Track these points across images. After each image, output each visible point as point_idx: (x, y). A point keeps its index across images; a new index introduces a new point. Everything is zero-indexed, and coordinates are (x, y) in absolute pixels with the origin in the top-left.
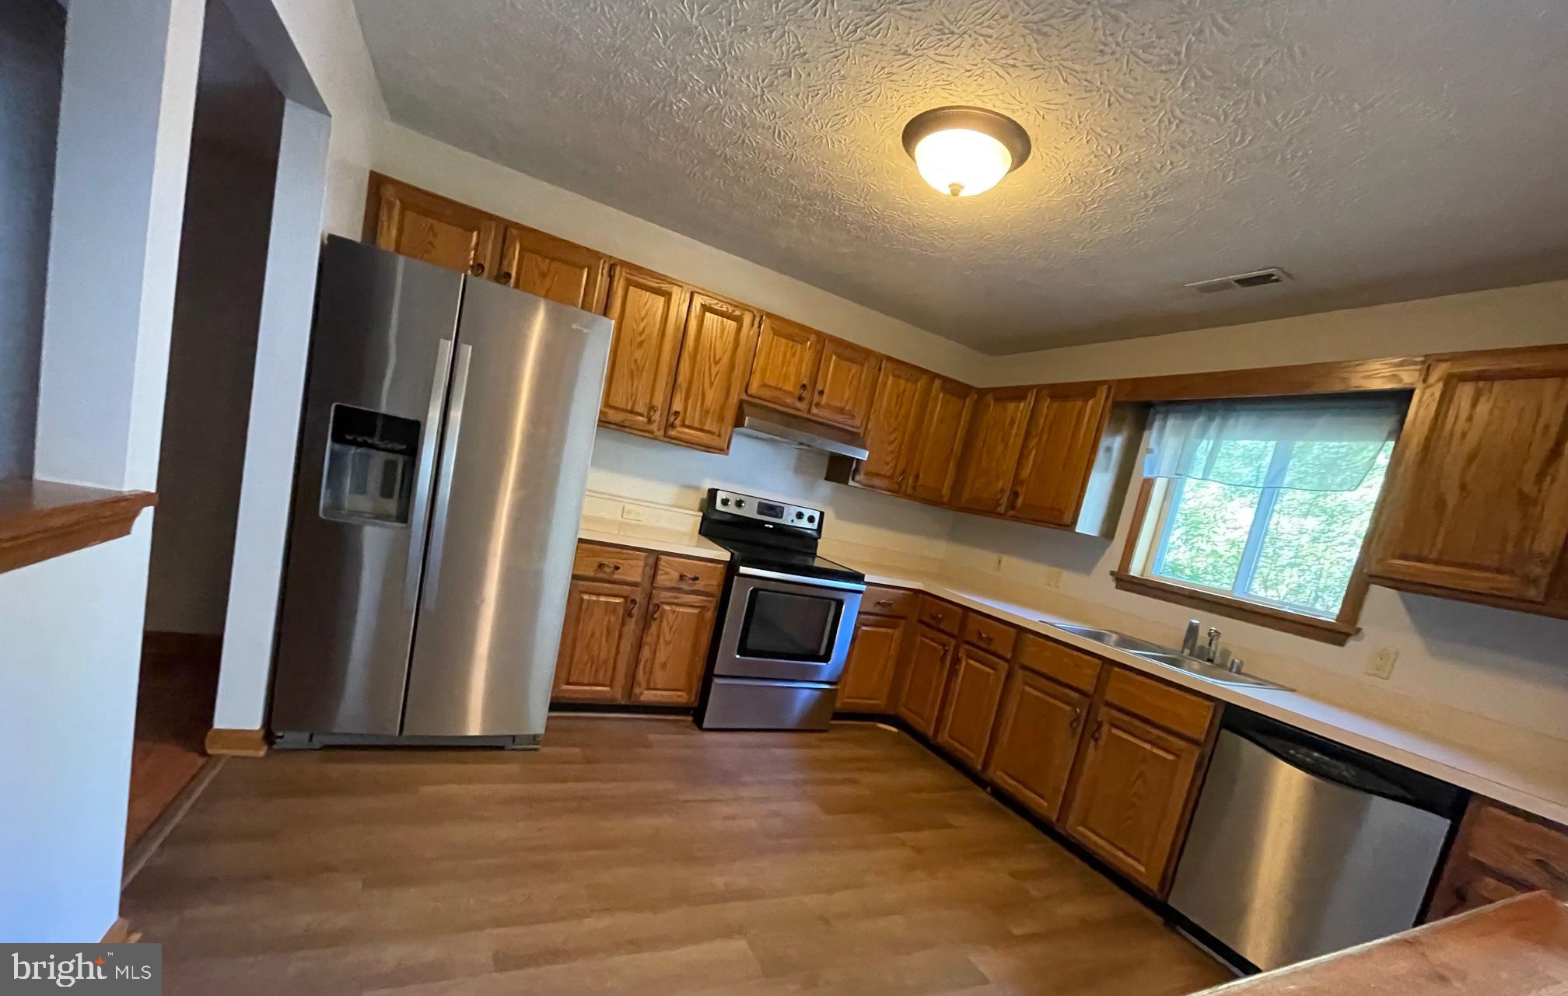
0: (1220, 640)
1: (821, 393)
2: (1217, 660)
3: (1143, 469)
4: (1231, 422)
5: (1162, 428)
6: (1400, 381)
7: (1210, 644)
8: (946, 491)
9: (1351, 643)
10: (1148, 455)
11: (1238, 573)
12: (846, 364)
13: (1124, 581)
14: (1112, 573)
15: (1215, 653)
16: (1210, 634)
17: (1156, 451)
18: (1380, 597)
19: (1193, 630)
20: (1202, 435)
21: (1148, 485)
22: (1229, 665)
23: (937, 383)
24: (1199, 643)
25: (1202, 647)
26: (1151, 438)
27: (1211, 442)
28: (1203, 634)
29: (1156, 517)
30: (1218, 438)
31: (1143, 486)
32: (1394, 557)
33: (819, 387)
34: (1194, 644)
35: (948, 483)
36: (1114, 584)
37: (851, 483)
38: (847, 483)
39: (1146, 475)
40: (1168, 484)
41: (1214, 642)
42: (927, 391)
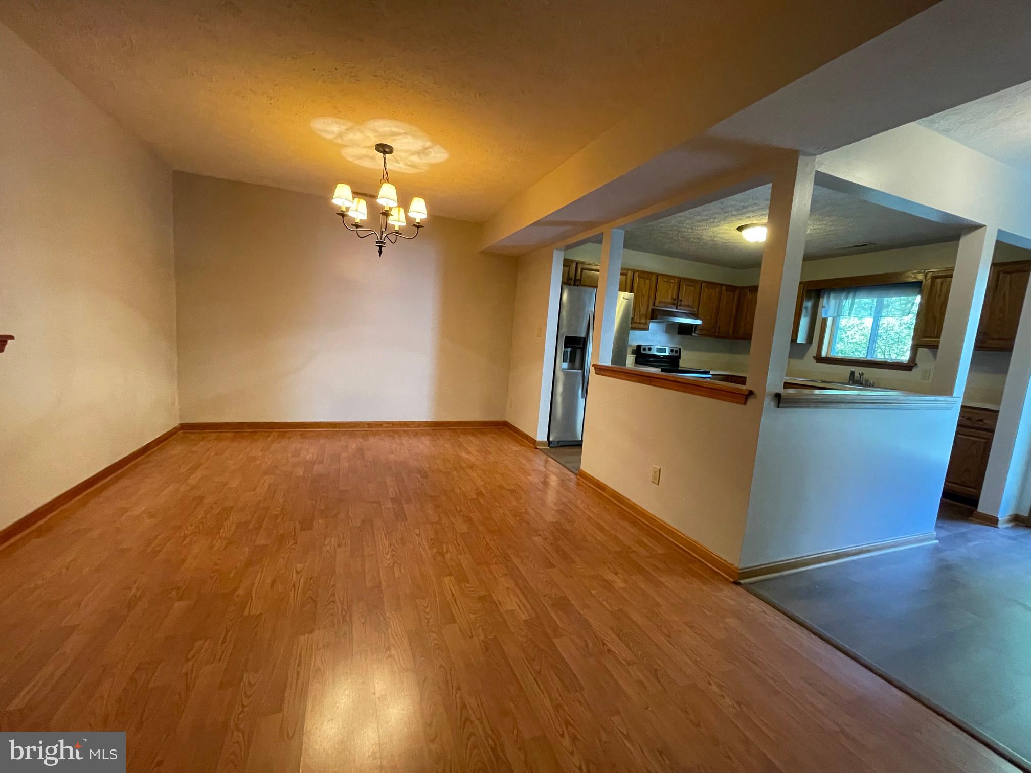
0: (864, 376)
1: (681, 300)
2: (864, 383)
3: (822, 314)
4: (858, 294)
5: (828, 298)
6: (918, 279)
7: (860, 378)
8: (731, 332)
9: (914, 370)
10: (823, 309)
11: (868, 351)
12: (689, 287)
13: (819, 359)
14: (814, 357)
15: (862, 381)
16: (860, 374)
17: (827, 307)
18: (922, 351)
19: (853, 373)
20: (847, 298)
21: (825, 321)
22: (869, 384)
23: (724, 288)
24: (855, 379)
25: (857, 380)
26: (824, 301)
27: (851, 300)
28: (857, 375)
29: (830, 332)
30: (854, 298)
31: (822, 322)
32: (922, 338)
33: (680, 298)
34: (854, 378)
35: (732, 328)
36: (815, 361)
37: (693, 335)
38: (692, 335)
39: (824, 316)
40: (833, 320)
41: (862, 377)
42: (721, 291)
